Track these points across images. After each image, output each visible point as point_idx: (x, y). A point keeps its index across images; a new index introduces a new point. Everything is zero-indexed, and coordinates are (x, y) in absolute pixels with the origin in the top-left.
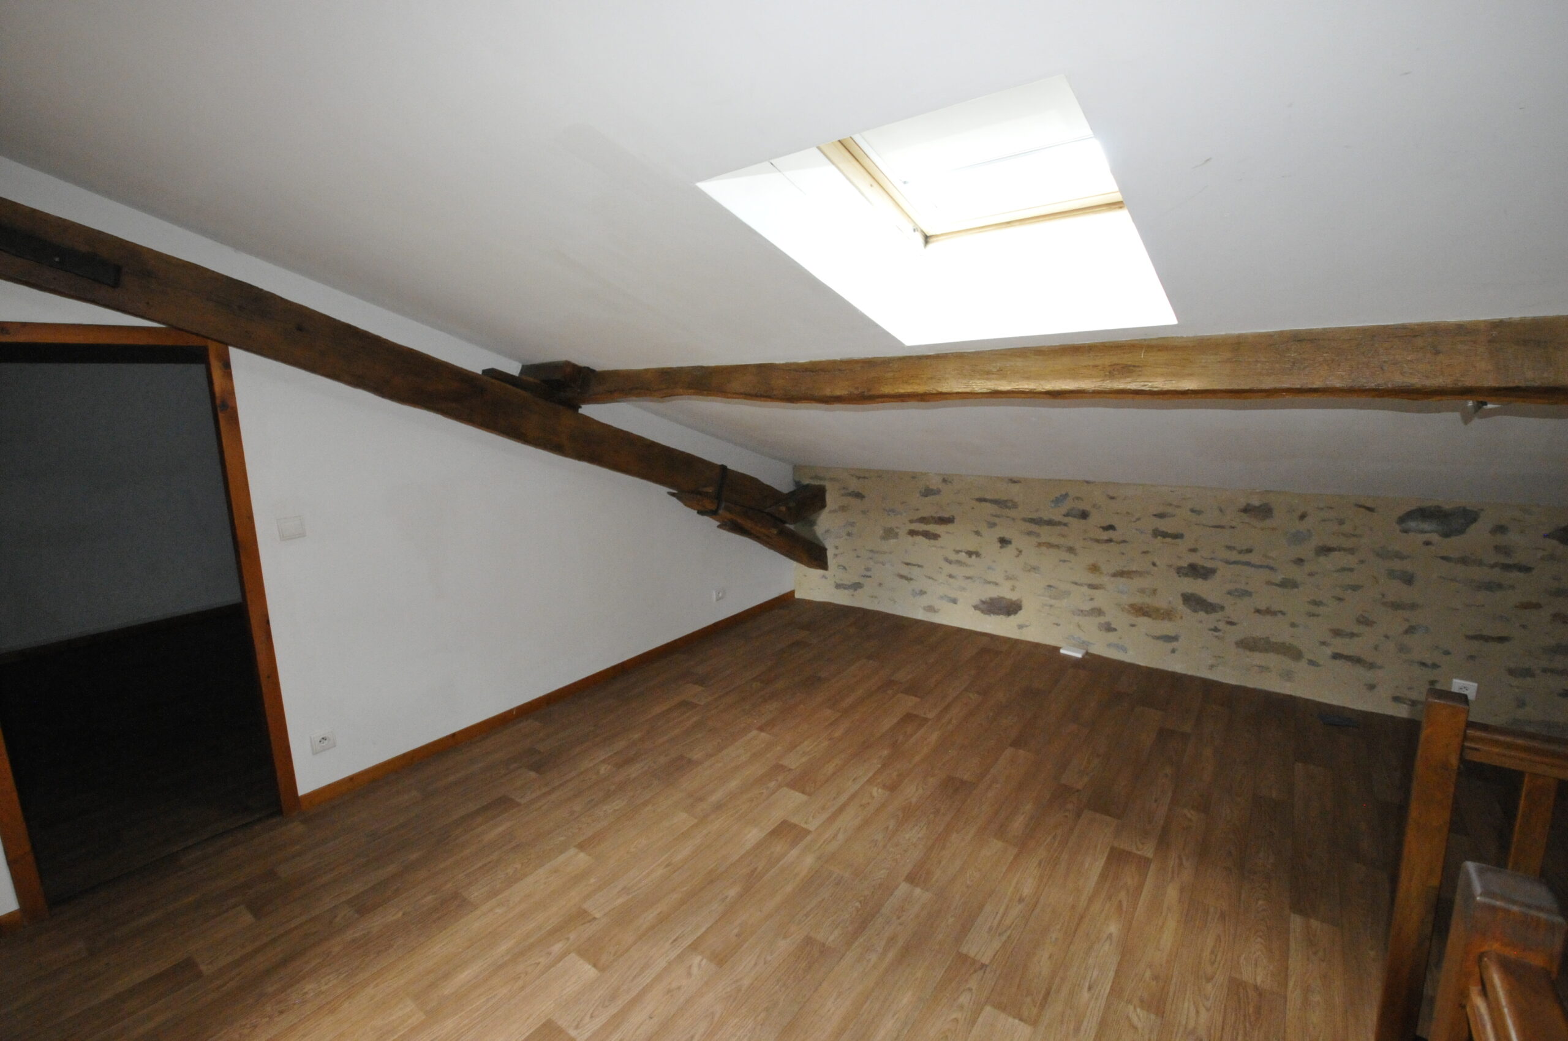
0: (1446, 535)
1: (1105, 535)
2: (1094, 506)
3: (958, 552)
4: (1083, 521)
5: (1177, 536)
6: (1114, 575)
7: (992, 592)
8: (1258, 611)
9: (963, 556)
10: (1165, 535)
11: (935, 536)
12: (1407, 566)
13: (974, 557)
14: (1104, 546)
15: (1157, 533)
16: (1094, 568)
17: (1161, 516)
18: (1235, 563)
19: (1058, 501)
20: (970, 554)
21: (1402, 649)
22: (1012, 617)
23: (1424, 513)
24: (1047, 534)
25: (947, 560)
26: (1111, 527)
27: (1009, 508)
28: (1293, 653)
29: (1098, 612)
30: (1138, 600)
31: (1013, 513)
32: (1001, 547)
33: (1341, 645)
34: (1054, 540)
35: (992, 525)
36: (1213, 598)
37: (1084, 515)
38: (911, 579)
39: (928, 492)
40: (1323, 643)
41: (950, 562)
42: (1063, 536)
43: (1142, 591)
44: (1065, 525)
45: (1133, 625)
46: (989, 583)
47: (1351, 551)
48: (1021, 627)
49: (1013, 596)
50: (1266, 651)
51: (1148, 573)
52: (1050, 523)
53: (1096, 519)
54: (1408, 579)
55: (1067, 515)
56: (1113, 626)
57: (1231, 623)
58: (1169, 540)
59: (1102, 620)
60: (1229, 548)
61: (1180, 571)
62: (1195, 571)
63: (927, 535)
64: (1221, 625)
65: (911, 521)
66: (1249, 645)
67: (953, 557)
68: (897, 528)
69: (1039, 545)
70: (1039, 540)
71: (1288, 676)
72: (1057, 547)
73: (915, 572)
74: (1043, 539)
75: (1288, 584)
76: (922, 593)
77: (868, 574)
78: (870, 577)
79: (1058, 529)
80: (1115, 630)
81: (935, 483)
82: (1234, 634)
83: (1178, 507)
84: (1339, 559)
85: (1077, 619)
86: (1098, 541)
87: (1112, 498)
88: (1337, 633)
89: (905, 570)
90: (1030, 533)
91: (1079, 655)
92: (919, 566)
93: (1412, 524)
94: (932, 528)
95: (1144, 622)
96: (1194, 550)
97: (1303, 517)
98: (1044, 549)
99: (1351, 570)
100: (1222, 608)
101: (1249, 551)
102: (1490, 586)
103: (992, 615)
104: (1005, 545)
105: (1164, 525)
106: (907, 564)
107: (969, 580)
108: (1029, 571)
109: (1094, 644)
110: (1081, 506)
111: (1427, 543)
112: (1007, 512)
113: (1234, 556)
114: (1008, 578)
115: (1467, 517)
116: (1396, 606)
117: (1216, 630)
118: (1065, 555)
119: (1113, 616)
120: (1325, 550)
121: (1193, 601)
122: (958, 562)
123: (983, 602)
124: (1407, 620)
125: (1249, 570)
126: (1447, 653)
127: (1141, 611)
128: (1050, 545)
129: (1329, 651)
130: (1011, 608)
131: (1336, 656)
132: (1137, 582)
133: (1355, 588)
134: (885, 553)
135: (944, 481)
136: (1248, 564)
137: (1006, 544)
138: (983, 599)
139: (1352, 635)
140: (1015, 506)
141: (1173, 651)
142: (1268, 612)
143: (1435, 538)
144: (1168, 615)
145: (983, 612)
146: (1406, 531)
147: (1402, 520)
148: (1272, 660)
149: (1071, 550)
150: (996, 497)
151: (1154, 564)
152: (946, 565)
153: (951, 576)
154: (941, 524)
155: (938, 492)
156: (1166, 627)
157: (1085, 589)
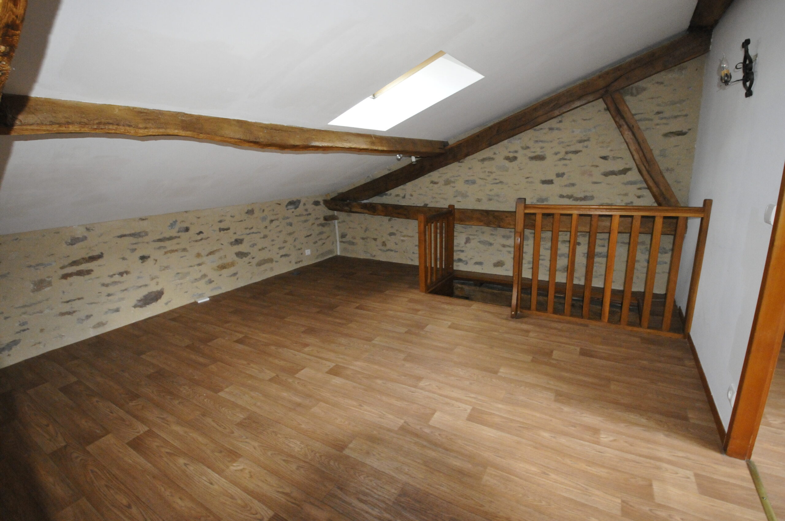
0: (296, 208)
1: (199, 237)
2: (191, 224)
3: (111, 276)
4: (187, 233)
5: (228, 229)
6: (207, 255)
7: (144, 292)
8: (260, 250)
9: (117, 278)
10: (224, 230)
11: (89, 272)
12: (288, 221)
13: (125, 275)
14: (200, 243)
15: (221, 230)
16: (199, 255)
17: (220, 221)
18: (249, 234)
19: (172, 225)
20: (121, 274)
21: (295, 247)
22: (159, 301)
23: (291, 203)
24: (169, 245)
25: (103, 285)
26: (201, 232)
27: (142, 236)
28: (271, 260)
29: (205, 276)
30: (220, 262)
31: (146, 239)
32: (142, 262)
33: (282, 252)
34: (174, 248)
35: (134, 250)
36: (245, 251)
37: (187, 230)
38: (74, 312)
39: (74, 241)
40: (278, 254)
41: (107, 285)
42: (178, 244)
43: (221, 258)
44: (179, 237)
45: (220, 275)
46: (141, 287)
47: (277, 219)
48: (166, 304)
49: (158, 288)
50: (264, 264)
51: (221, 249)
52: (171, 238)
53: (194, 230)
54: (291, 224)
55: (179, 232)
56: (212, 280)
57: (253, 258)
58: (225, 231)
59: (207, 279)
60: (246, 229)
61: (232, 244)
62: (238, 242)
63: (80, 273)
64: (251, 260)
65: (62, 268)
66: (259, 264)
67: (108, 280)
68: (48, 277)
69: (166, 253)
70: (166, 250)
71: (272, 269)
72: (176, 251)
73: (76, 305)
74: (169, 249)
75: (265, 237)
76: (88, 317)
77: (25, 327)
78: (28, 329)
79: (175, 241)
80: (213, 281)
81: (80, 232)
82: (254, 262)
83: (226, 216)
84: (275, 223)
85: (195, 284)
86: (196, 241)
87: (199, 218)
88: (280, 248)
89: (66, 308)
90: (160, 248)
92: (79, 299)
93: (289, 207)
94: (84, 267)
95: (225, 272)
96: (235, 233)
97: (263, 211)
98: (169, 255)
99: (279, 226)
100: (250, 253)
101: (252, 228)
102: (306, 221)
103: (147, 306)
104: (145, 260)
105: (222, 225)
106: (68, 302)
107: (125, 292)
108: (164, 270)
109: (205, 293)
110: (185, 225)
111: (293, 212)
112: (140, 240)
113: (248, 231)
114: (152, 279)
115: (299, 201)
116: (290, 234)
117: (250, 263)
118: (183, 254)
119: (212, 275)
120: (272, 221)
121: (240, 255)
122: (115, 283)
123: (139, 301)
124: (293, 237)
125: (254, 235)
126: (302, 244)
127: (223, 267)
128: (172, 251)
129: (279, 256)
130: (155, 297)
131: (282, 256)
132: (217, 255)
133: (280, 232)
134: (40, 302)
135: (88, 229)
136: (253, 233)
137: (146, 259)
138: (139, 299)
139: (284, 247)
140: (146, 234)
141: (237, 279)
142: (263, 249)
143: (293, 210)
144: (232, 264)
145: (141, 307)
146: (288, 210)
147: (287, 206)
148: (267, 266)
149: (184, 250)
150: (133, 232)
151: (222, 244)
152: (104, 289)
153: (109, 295)
154: (92, 261)
155: (85, 238)
156: (232, 270)
157: (196, 267)
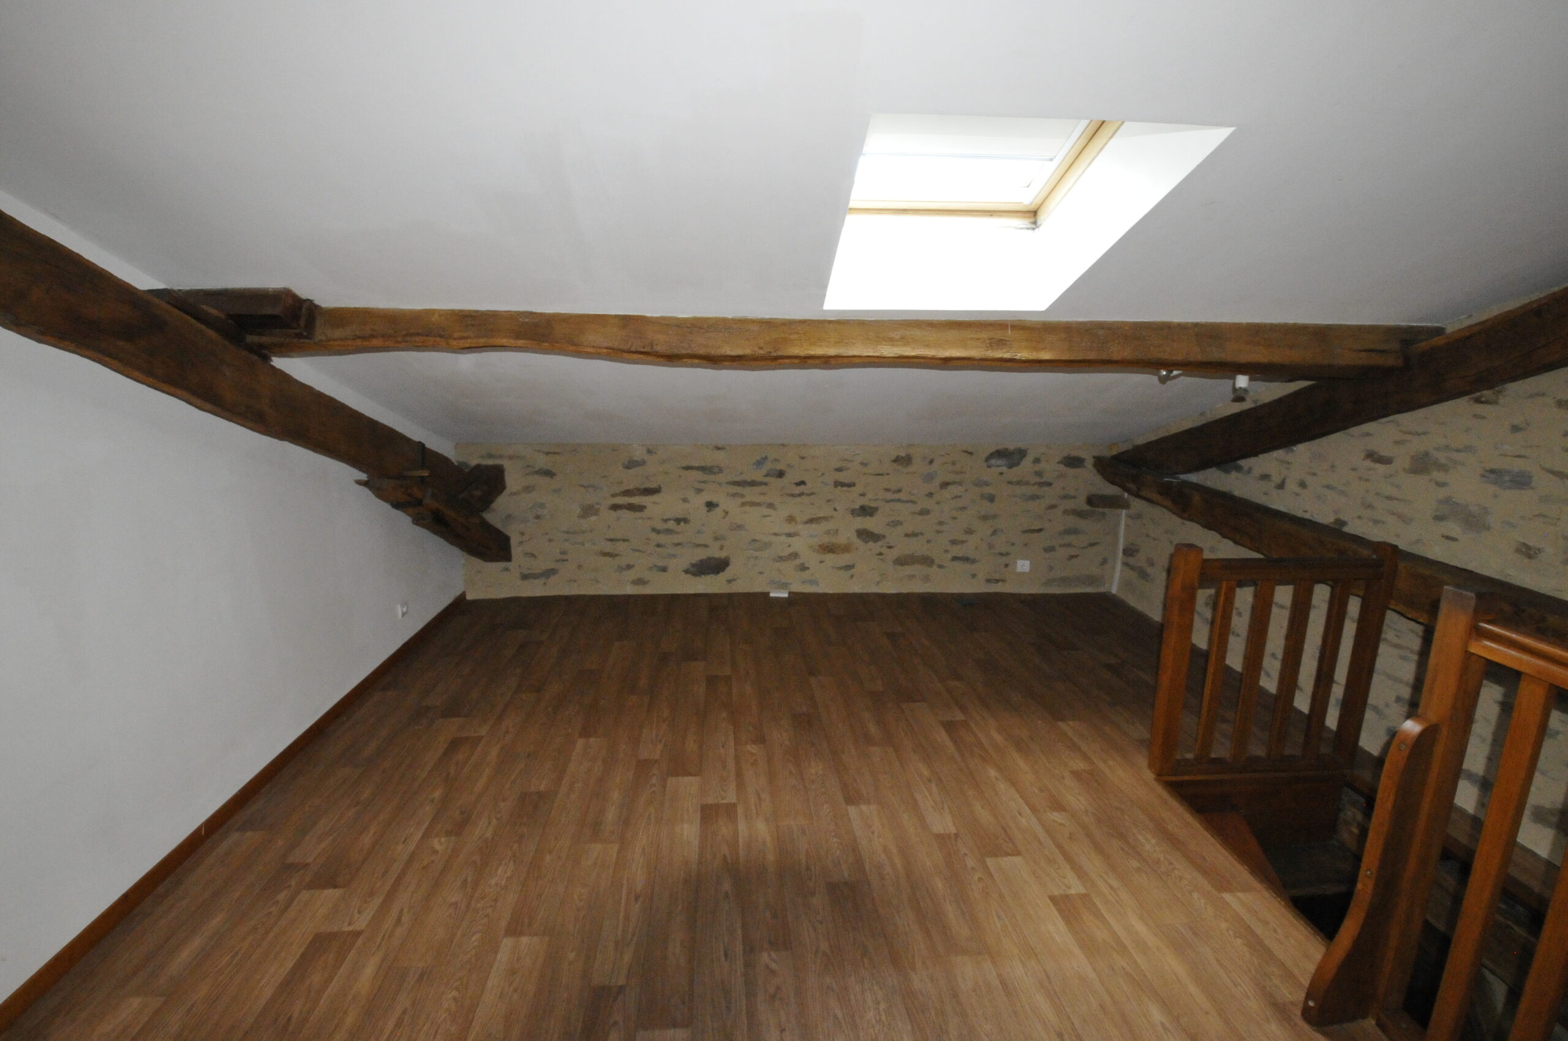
0: (1010, 467)
1: (798, 490)
2: (789, 466)
3: (666, 521)
4: (780, 480)
5: (851, 485)
6: (806, 522)
7: (701, 554)
8: (907, 535)
9: (671, 525)
10: (843, 485)
11: (641, 508)
12: (988, 490)
13: (682, 524)
14: (798, 499)
15: (838, 484)
16: (791, 519)
17: (839, 470)
18: (892, 501)
19: (760, 463)
20: (678, 521)
21: (991, 546)
22: (721, 574)
23: (999, 454)
24: (750, 494)
25: (654, 530)
26: (803, 483)
27: (715, 474)
28: (927, 561)
29: (795, 556)
30: (827, 540)
31: (720, 478)
32: (708, 511)
33: (956, 551)
34: (756, 499)
35: (699, 491)
36: (876, 531)
37: (781, 474)
38: (616, 555)
39: (631, 464)
40: (946, 551)
41: (658, 532)
42: (764, 494)
43: (828, 532)
44: (766, 484)
45: (821, 562)
46: (698, 546)
47: (960, 483)
48: (729, 581)
49: (722, 555)
50: (913, 563)
51: (832, 517)
52: (753, 484)
53: (791, 477)
54: (991, 499)
55: (767, 475)
56: (806, 565)
57: (890, 547)
58: (845, 489)
59: (798, 562)
60: (887, 490)
61: (853, 512)
62: (866, 511)
63: (631, 507)
64: (884, 550)
65: (614, 496)
66: (901, 562)
67: (660, 526)
68: (598, 504)
69: (743, 504)
70: (744, 500)
71: (926, 579)
72: (759, 504)
73: (621, 547)
74: (748, 499)
75: (924, 512)
76: (629, 567)
77: (566, 557)
78: (567, 560)
79: (759, 489)
80: (808, 568)
81: (639, 454)
82: (894, 554)
83: (851, 461)
84: (953, 490)
85: (778, 565)
86: (793, 495)
87: (803, 458)
88: (953, 542)
89: (609, 547)
90: (734, 495)
91: (786, 595)
92: (624, 540)
93: (993, 462)
94: (636, 500)
95: (830, 557)
96: (863, 495)
97: (931, 462)
98: (747, 508)
99: (960, 497)
100: (884, 537)
101: (899, 491)
102: (1034, 497)
103: (703, 576)
104: (712, 508)
105: (842, 477)
106: (611, 540)
107: (679, 547)
108: (735, 529)
109: (791, 584)
110: (779, 467)
111: (1001, 474)
112: (712, 477)
113: (889, 496)
114: (716, 539)
115: (1022, 453)
116: (985, 518)
117: (880, 554)
118: (765, 511)
119: (809, 557)
120: (945, 485)
121: (865, 535)
122: (668, 531)
123: (693, 565)
124: (992, 526)
125: (898, 505)
126: (1013, 544)
127: (829, 549)
128: (753, 504)
129: (950, 556)
130: (717, 566)
131: (955, 559)
132: (824, 526)
133: (964, 508)
134: (584, 532)
135: (649, 452)
136: (899, 500)
137: (714, 507)
138: (693, 562)
139: (963, 542)
140: (720, 470)
141: (852, 576)
142: (914, 535)
143: (1004, 469)
144: (846, 549)
145: (695, 574)
146: (989, 467)
147: (987, 459)
148: (916, 569)
149: (771, 506)
150: (703, 464)
151: (835, 510)
152: (653, 535)
153: (659, 546)
154: (647, 495)
155: (642, 463)
156: (844, 559)
157: (783, 538)
